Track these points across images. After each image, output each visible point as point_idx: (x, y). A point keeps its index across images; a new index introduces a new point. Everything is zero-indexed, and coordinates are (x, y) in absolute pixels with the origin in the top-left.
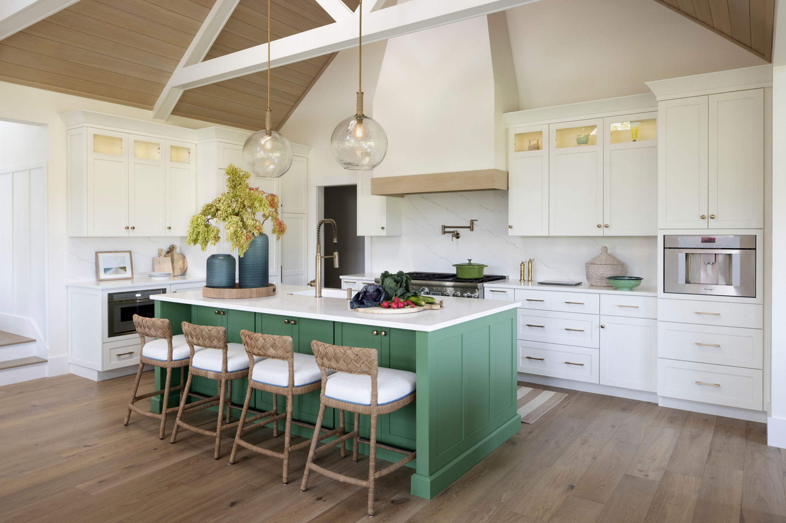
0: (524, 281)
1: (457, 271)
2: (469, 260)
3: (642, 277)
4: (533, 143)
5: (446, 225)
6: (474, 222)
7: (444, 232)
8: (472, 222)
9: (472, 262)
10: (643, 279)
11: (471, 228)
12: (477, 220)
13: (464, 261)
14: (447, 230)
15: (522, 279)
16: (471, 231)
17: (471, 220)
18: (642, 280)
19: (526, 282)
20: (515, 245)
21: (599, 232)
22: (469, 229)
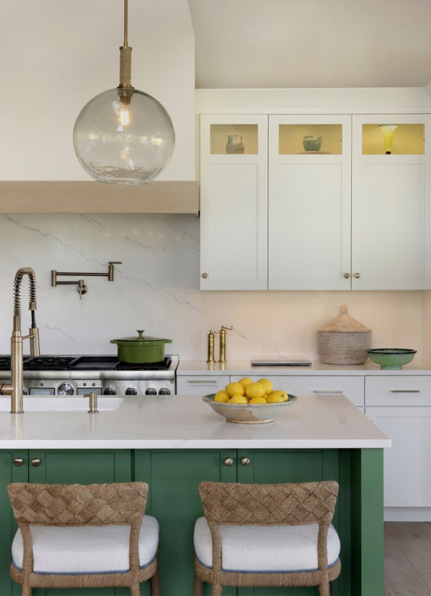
0: (215, 362)
1: (120, 351)
2: (139, 332)
3: (415, 349)
4: (236, 142)
5: (59, 271)
6: (115, 266)
7: (56, 282)
8: (112, 266)
9: (144, 334)
10: (416, 352)
11: (109, 275)
12: (120, 263)
13: (129, 333)
14: (60, 278)
15: (211, 359)
16: (109, 282)
17: (109, 263)
18: (416, 354)
19: (218, 364)
20: (189, 304)
21: (345, 284)
22: (107, 277)
